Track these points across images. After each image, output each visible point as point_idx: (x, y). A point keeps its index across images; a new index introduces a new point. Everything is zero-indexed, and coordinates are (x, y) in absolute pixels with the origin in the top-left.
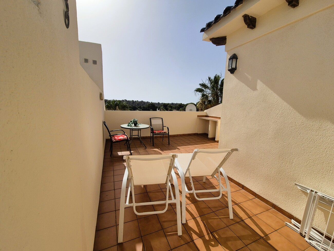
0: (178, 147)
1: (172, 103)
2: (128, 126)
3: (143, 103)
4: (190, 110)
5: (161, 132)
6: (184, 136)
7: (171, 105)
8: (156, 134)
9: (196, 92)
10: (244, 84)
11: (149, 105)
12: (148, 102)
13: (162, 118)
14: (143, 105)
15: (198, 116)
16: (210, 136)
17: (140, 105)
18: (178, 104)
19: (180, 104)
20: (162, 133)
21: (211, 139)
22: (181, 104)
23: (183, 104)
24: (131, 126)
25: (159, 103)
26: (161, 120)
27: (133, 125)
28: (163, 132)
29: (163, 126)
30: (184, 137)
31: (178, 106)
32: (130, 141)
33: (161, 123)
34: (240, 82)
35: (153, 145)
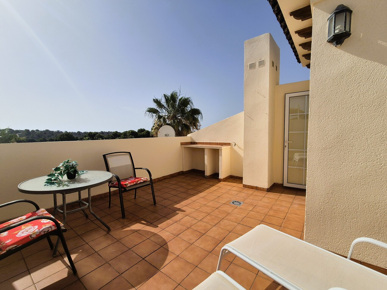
0: (177, 206)
1: (102, 132)
2: (50, 182)
3: (50, 133)
4: (166, 135)
5: (139, 182)
6: (165, 179)
7: (101, 135)
8: (128, 189)
9: (148, 113)
10: (376, 63)
11: (61, 136)
12: (58, 132)
13: (130, 153)
14: (49, 137)
15: (182, 144)
16: (208, 173)
17: (43, 137)
18: (111, 132)
19: (114, 132)
20: (141, 183)
21: (209, 178)
22: (117, 132)
23: (120, 133)
24: (60, 183)
25: (79, 133)
26: (128, 157)
27: (65, 177)
28: (142, 181)
29: (134, 169)
30: (167, 181)
31: (112, 135)
32: (65, 231)
33: (130, 163)
34: (365, 60)
35: (124, 216)
